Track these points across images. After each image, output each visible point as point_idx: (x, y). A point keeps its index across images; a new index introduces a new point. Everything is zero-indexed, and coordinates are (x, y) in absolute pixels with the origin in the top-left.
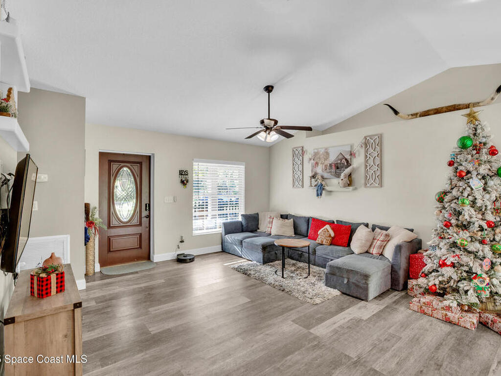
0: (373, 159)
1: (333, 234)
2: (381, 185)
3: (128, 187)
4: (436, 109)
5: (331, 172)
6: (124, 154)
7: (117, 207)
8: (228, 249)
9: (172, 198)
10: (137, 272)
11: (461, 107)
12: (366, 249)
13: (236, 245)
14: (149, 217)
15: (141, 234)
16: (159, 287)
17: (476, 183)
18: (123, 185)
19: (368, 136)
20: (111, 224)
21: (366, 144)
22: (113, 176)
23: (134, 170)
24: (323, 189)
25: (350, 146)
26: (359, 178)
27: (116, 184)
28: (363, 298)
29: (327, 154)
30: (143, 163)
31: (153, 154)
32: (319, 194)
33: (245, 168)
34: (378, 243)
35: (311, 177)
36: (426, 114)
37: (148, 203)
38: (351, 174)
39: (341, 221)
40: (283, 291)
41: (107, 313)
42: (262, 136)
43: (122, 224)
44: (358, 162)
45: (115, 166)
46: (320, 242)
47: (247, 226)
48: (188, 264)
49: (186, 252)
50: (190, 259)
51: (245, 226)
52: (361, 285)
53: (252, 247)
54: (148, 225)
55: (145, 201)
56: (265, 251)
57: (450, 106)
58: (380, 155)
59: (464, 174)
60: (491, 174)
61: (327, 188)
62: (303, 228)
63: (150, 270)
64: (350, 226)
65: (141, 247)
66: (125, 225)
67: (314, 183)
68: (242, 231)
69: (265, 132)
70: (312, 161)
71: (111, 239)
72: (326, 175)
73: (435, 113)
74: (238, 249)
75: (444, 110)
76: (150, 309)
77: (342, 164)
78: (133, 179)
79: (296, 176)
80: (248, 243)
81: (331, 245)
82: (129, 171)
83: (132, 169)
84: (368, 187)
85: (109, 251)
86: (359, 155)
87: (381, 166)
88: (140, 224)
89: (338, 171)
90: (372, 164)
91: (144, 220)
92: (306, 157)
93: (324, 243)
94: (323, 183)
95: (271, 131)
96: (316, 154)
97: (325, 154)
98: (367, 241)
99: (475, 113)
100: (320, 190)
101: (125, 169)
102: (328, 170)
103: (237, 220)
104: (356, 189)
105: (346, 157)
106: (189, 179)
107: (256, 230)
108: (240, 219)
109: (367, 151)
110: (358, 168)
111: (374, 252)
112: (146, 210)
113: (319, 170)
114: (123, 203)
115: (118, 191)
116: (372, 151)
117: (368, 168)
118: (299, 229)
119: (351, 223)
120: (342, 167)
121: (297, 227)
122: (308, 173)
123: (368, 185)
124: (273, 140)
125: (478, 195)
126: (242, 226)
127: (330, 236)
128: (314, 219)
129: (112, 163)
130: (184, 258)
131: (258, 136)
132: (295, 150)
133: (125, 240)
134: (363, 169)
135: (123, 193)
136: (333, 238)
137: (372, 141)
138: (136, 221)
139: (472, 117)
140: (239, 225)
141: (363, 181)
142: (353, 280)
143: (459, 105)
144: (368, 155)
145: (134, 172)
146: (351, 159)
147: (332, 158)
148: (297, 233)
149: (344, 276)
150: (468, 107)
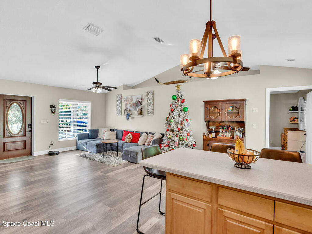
0: (150, 102)
1: (132, 137)
2: (153, 114)
3: (17, 114)
5: (133, 108)
6: (14, 96)
7: (10, 125)
8: (80, 147)
9: (46, 120)
10: (23, 161)
11: (181, 82)
12: (144, 143)
13: (84, 145)
14: (31, 131)
15: (26, 141)
16: (36, 166)
17: (176, 113)
18: (13, 114)
19: (148, 91)
20: (6, 135)
21: (148, 95)
22: (7, 108)
23: (21, 105)
24: (130, 116)
25: (141, 95)
26: (145, 111)
27: (9, 113)
28: (136, 163)
29: (132, 99)
30: (27, 101)
31: (34, 96)
32: (128, 119)
33: (91, 104)
34: (148, 140)
35: (124, 110)
36: (169, 83)
37: (30, 123)
38: (141, 109)
39: (137, 131)
40: (101, 163)
41: (5, 177)
42: (94, 90)
43: (13, 136)
44: (144, 103)
45: (8, 103)
46: (126, 141)
47: (91, 136)
48: (55, 156)
49: (54, 150)
50: (56, 153)
51: (90, 136)
52: (135, 157)
53: (92, 146)
54: (30, 136)
55: (28, 122)
56: (98, 147)
57: (177, 81)
58: (153, 101)
59: (173, 110)
60: (181, 110)
61: (131, 115)
62: (120, 135)
63: (31, 159)
64: (140, 134)
65: (25, 148)
66: (15, 136)
67: (126, 113)
68: (89, 138)
69: (95, 88)
70: (125, 102)
71: (6, 144)
72: (131, 109)
73: (173, 84)
74: (85, 147)
75: (175, 82)
76: (30, 174)
77: (138, 104)
78: (20, 110)
79: (118, 109)
80: (90, 143)
81: (130, 142)
82: (18, 105)
83: (19, 104)
84: (148, 115)
85: (4, 150)
86: (145, 100)
87: (153, 105)
88: (25, 135)
89: (136, 107)
90: (150, 104)
91: (28, 134)
92: (123, 100)
93: (127, 142)
94: (130, 113)
95: (98, 88)
96: (127, 99)
98: (144, 139)
99: (179, 86)
100: (128, 116)
101: (15, 104)
103: (86, 132)
104: (143, 116)
105: (140, 101)
106: (56, 110)
107: (97, 138)
108: (88, 132)
109: (148, 98)
110: (144, 106)
111: (146, 144)
112: (29, 127)
113: (128, 106)
114: (14, 123)
115: (10, 117)
116: (150, 98)
117: (148, 106)
118: (118, 136)
119: (140, 132)
121: (118, 135)
122: (124, 108)
124: (99, 92)
125: (176, 118)
126: (89, 135)
127: (130, 138)
128: (125, 131)
129: (6, 101)
130: (53, 153)
131: (92, 90)
132: (118, 96)
133: (15, 144)
134: (146, 107)
135: (14, 118)
136: (132, 139)
137: (150, 94)
138: (22, 133)
139: (178, 88)
140: (87, 135)
141: (146, 113)
142: (132, 156)
144: (148, 100)
145: (21, 106)
146: (142, 101)
147: (134, 101)
148: (117, 138)
149: (129, 154)
150: (183, 82)
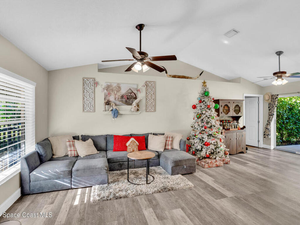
0: (150, 95)
2: (155, 111)
4: (179, 76)
5: (122, 101)
11: (186, 77)
12: (164, 148)
19: (148, 82)
21: (147, 85)
25: (136, 85)
26: (142, 106)
29: (119, 88)
38: (138, 103)
46: (132, 151)
58: (155, 94)
61: (121, 112)
64: (144, 137)
70: (105, 91)
72: (118, 103)
73: (178, 78)
77: (131, 96)
79: (87, 102)
84: (148, 112)
86: (142, 92)
87: (155, 100)
89: (128, 100)
90: (150, 98)
96: (109, 86)
97: (117, 88)
102: (120, 100)
105: (134, 92)
109: (147, 90)
111: (169, 148)
113: (112, 99)
116: (150, 90)
117: (148, 100)
120: (131, 98)
123: (148, 110)
127: (137, 145)
128: (115, 136)
132: (85, 79)
134: (144, 101)
136: (139, 146)
137: (150, 85)
139: (205, 84)
141: (144, 108)
143: (185, 76)
144: (148, 93)
146: (138, 93)
147: (123, 91)
149: (184, 164)
150: (188, 78)
